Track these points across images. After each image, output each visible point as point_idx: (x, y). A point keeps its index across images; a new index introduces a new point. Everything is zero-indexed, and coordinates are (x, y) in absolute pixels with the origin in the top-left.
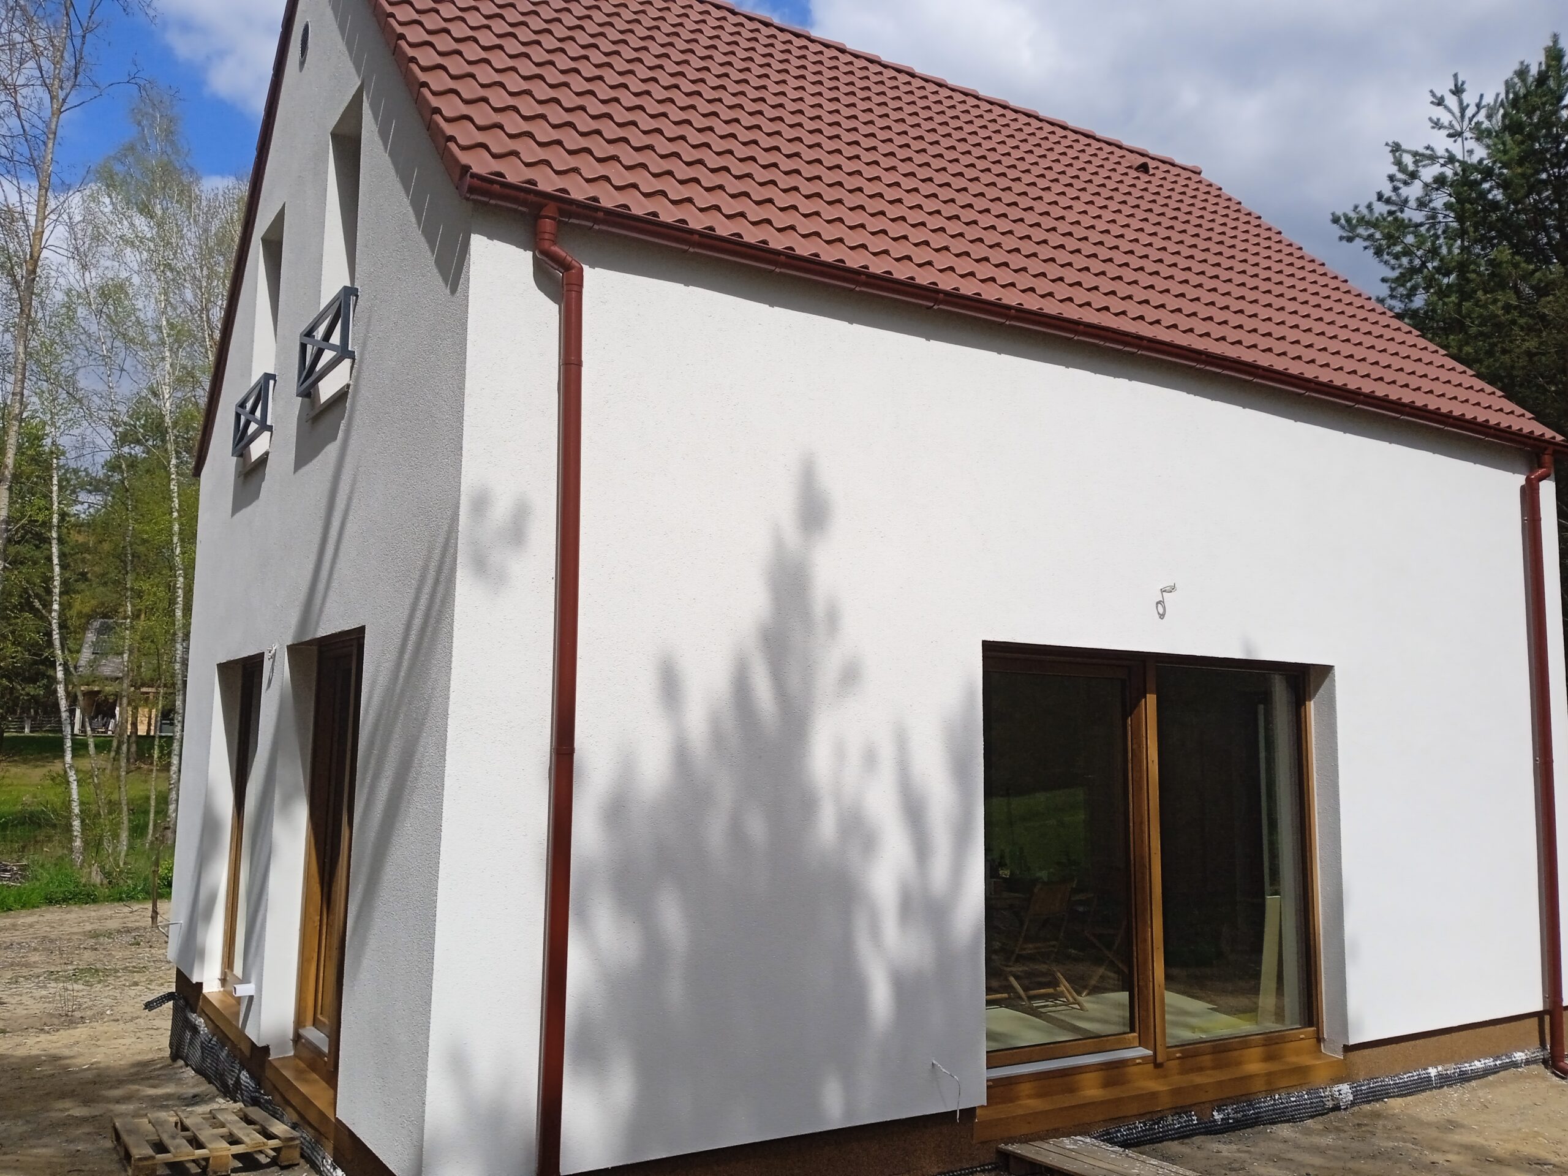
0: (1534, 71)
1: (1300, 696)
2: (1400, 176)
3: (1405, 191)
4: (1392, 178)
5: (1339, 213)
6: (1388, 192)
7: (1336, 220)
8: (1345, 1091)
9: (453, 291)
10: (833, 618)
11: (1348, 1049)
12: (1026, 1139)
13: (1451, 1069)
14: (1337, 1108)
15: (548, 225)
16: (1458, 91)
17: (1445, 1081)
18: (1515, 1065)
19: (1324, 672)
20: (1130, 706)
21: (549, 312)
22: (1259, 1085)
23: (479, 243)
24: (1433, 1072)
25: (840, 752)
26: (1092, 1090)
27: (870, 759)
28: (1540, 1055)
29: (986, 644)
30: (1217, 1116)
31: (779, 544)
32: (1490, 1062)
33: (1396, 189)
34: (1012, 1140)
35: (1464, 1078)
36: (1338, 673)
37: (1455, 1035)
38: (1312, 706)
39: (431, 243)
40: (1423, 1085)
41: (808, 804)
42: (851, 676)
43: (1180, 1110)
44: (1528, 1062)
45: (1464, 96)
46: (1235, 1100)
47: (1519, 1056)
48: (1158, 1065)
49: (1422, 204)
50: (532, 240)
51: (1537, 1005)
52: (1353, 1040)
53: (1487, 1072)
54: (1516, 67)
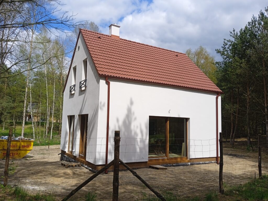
0: (243, 29)
1: (187, 121)
2: (225, 44)
3: (225, 46)
4: (224, 45)
5: (217, 49)
6: (223, 46)
7: (216, 50)
8: (189, 163)
9: (98, 84)
10: (134, 113)
11: (190, 159)
12: (153, 165)
13: (203, 162)
14: (188, 165)
15: (107, 78)
16: (234, 31)
17: (203, 164)
18: (212, 163)
19: (189, 118)
20: (166, 122)
21: (107, 86)
22: (179, 162)
23: (101, 80)
24: (201, 162)
25: (134, 126)
26: (161, 161)
27: (137, 127)
28: (216, 162)
29: (149, 116)
30: (174, 165)
31: (128, 107)
32: (209, 162)
33: (224, 46)
34: (151, 165)
35: (205, 163)
36: (190, 119)
37: (204, 159)
38: (188, 122)
39: (96, 78)
40: (200, 164)
41: (131, 131)
42: (135, 119)
43: (170, 164)
44: (214, 163)
45: (235, 32)
46: (176, 163)
47: (213, 162)
48: (168, 159)
49: (228, 48)
50: (106, 80)
51: (216, 156)
52: (190, 158)
53: (208, 163)
54: (241, 29)
